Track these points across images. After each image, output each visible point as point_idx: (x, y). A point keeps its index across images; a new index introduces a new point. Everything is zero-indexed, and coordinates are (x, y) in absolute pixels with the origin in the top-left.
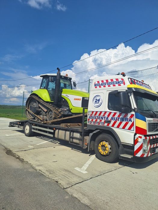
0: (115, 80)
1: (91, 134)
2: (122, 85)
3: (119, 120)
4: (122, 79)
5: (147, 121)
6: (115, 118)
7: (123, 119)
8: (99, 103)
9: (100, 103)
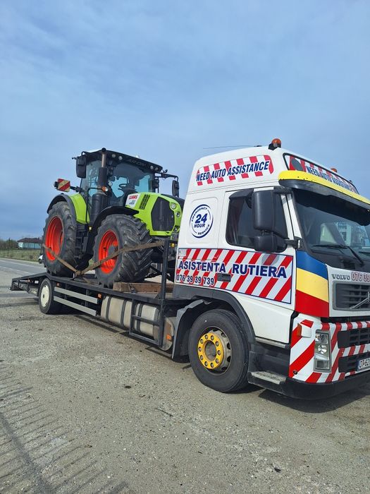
0: (247, 162)
1: (181, 312)
2: (266, 172)
3: (251, 274)
4: (267, 157)
5: (330, 276)
6: (242, 265)
7: (262, 271)
8: (204, 225)
9: (206, 226)
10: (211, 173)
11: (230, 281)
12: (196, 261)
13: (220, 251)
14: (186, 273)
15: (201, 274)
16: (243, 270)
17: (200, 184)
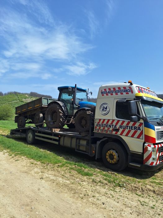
0: (122, 89)
2: (130, 93)
4: (130, 88)
6: (123, 126)
7: (131, 128)
8: (106, 111)
10: (107, 92)
11: (119, 131)
12: (104, 124)
13: (113, 120)
14: (100, 128)
15: (106, 128)
16: (124, 128)
17: (103, 95)
